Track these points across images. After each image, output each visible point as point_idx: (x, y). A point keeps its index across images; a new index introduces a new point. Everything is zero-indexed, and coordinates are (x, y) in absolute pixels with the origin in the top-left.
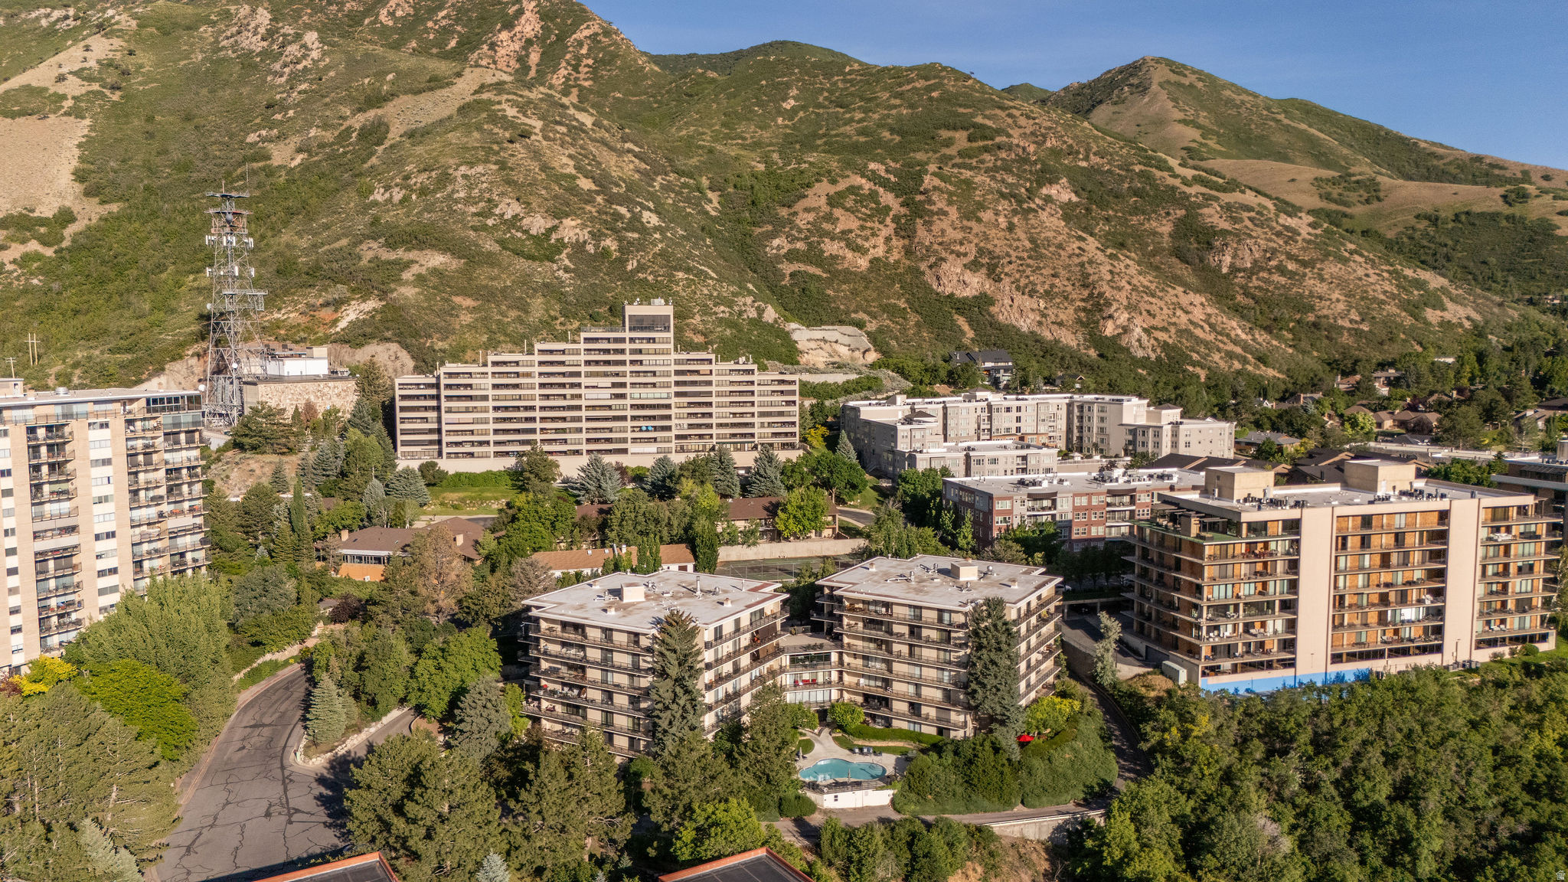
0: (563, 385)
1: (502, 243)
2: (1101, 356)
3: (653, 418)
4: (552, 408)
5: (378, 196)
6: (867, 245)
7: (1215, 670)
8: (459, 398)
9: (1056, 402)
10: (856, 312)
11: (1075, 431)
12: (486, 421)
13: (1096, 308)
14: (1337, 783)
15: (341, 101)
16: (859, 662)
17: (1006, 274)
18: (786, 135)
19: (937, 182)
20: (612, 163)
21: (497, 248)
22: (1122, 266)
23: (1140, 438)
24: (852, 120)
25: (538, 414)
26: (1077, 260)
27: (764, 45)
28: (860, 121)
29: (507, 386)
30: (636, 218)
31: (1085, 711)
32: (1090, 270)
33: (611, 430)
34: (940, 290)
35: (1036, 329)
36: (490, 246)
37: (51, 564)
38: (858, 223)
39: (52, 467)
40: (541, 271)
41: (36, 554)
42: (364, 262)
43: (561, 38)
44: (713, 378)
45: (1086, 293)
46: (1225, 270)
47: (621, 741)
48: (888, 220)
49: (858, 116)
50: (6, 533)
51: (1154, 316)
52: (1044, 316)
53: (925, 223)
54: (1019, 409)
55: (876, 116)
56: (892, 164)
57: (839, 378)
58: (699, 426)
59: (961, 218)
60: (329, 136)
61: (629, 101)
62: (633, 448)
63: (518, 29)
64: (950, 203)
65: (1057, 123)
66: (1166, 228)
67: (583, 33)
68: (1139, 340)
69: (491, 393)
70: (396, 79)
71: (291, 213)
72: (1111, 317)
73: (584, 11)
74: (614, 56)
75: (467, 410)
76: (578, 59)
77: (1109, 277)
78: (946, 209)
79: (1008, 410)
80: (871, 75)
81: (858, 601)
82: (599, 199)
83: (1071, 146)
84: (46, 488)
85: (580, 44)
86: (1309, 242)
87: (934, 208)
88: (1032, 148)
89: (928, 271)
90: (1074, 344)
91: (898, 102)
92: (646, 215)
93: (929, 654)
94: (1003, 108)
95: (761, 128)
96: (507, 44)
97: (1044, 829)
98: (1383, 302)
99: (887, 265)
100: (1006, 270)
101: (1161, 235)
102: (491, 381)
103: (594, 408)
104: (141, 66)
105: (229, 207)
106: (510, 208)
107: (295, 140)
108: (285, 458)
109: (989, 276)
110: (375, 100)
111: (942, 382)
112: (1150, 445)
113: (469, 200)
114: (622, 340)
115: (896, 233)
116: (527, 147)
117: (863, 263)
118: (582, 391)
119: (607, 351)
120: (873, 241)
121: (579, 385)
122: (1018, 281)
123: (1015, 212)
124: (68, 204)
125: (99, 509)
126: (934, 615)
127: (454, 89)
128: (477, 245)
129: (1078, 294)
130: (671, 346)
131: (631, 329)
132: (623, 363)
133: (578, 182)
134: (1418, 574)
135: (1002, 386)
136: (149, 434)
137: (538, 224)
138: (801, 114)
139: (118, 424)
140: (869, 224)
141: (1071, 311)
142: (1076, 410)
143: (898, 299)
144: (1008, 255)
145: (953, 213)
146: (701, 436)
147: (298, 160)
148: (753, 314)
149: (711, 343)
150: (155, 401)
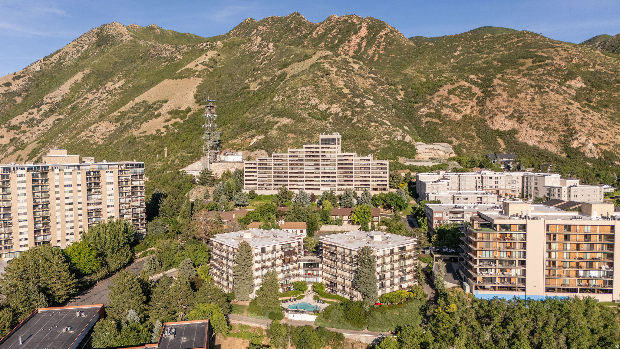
0: (297, 164)
1: (310, 114)
2: (568, 156)
3: (329, 177)
4: (294, 173)
5: (275, 99)
6: (462, 109)
7: (482, 288)
8: (263, 168)
9: (516, 175)
10: (450, 137)
11: (525, 188)
12: (271, 177)
13: (570, 134)
14: (507, 340)
15: (275, 67)
16: (328, 268)
17: (526, 120)
18: (454, 66)
19: (500, 82)
20: (361, 82)
21: (307, 116)
22: (590, 115)
23: (552, 193)
24: (482, 58)
25: (288, 175)
26: (564, 113)
27: (476, 29)
28: (484, 58)
29: (279, 164)
30: (362, 102)
32: (570, 118)
33: (314, 181)
34: (493, 128)
35: (537, 145)
36: (305, 115)
37: (94, 213)
38: (460, 100)
39: (95, 184)
40: (321, 124)
41: (88, 210)
42: (265, 122)
43: (374, 36)
44: (354, 162)
45: (566, 128)
48: (474, 99)
50: (79, 203)
51: (602, 139)
52: (542, 138)
53: (491, 99)
54: (496, 178)
55: (493, 55)
56: (481, 75)
57: (430, 164)
58: (349, 181)
59: (508, 97)
60: (268, 79)
62: (321, 188)
63: (359, 34)
64: (504, 90)
65: (580, 52)
67: (383, 33)
68: (590, 150)
69: (273, 166)
70: (294, 57)
71: (250, 106)
72: (577, 139)
73: (384, 24)
74: (394, 40)
75: (265, 173)
76: (380, 43)
77: (580, 121)
78: (502, 93)
79: (491, 178)
81: (327, 244)
82: (349, 96)
83: (586, 62)
84: (93, 190)
85: (381, 37)
87: (496, 93)
88: (564, 64)
89: (488, 120)
90: (554, 151)
91: (503, 49)
92: (367, 101)
93: (347, 267)
94: (552, 47)
95: (443, 64)
96: (355, 39)
97: (369, 339)
99: (470, 118)
100: (526, 119)
102: (273, 162)
103: (308, 173)
104: (221, 59)
105: (210, 105)
106: (315, 101)
107: (258, 81)
108: (211, 188)
109: (517, 121)
110: (286, 65)
111: (477, 166)
112: (556, 195)
113: (302, 99)
114: (318, 148)
115: (477, 104)
116: (327, 79)
117: (459, 117)
118: (304, 167)
119: (313, 152)
120: (465, 108)
121: (302, 164)
122: (531, 123)
123: (536, 93)
124: (190, 106)
125: (108, 198)
126: (349, 252)
127: (312, 59)
128: (300, 115)
129: (561, 129)
130: (340, 150)
131: (321, 144)
132: (318, 156)
133: (343, 90)
134: (598, 255)
135: (511, 169)
136: (126, 175)
137: (323, 107)
138: (462, 57)
139: (116, 172)
140: (465, 101)
141: (557, 136)
143: (472, 132)
144: (528, 112)
145: (505, 95)
146: (349, 185)
147: (258, 88)
148: (400, 138)
149: (377, 150)
150: (128, 165)
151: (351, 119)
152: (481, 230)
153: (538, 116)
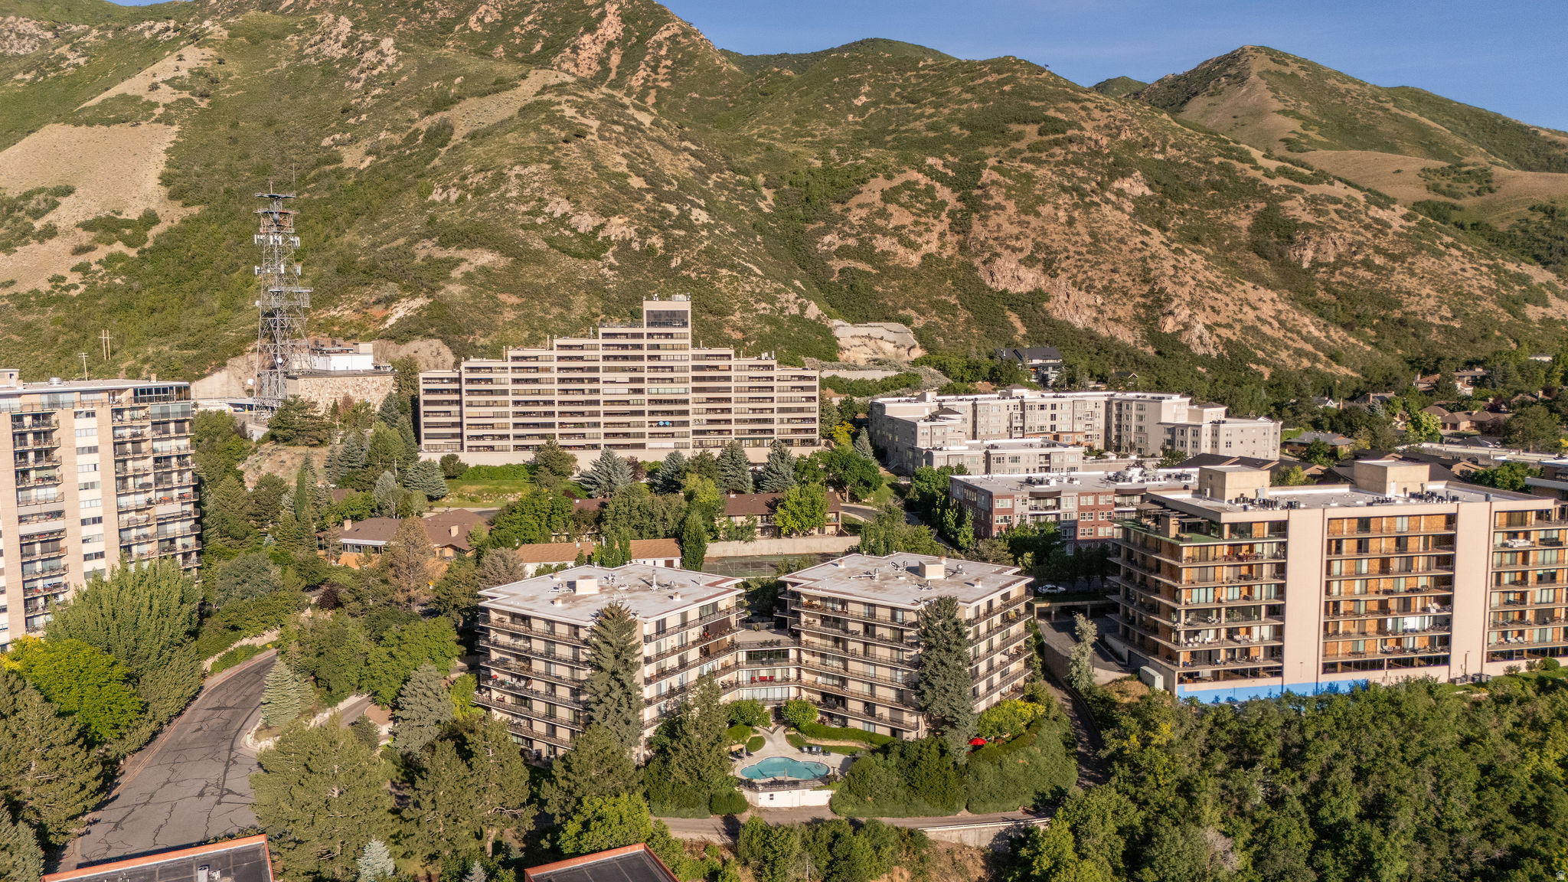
0: (581, 380)
1: (550, 241)
2: (1159, 353)
3: (670, 413)
5: (437, 196)
6: (920, 240)
7: (1193, 677)
8: (480, 392)
9: (1095, 399)
10: (903, 308)
11: (1114, 429)
12: (505, 415)
13: (1157, 303)
14: (1304, 799)
15: (411, 105)
16: (817, 660)
17: (1063, 270)
18: (856, 132)
19: (995, 176)
20: (667, 161)
21: (544, 246)
22: (1187, 260)
23: (1178, 438)
24: (922, 115)
25: (557, 409)
26: (1138, 255)
27: (855, 44)
28: (928, 117)
29: (526, 381)
30: (685, 215)
31: (1051, 716)
32: (1152, 265)
33: (628, 425)
34: (993, 286)
35: (1092, 325)
36: (538, 244)
37: (38, 547)
38: (912, 218)
39: (38, 453)
40: (586, 269)
41: (22, 538)
42: (418, 261)
43: (641, 40)
44: (732, 373)
45: (1146, 289)
46: (1306, 265)
47: (563, 734)
48: (944, 216)
49: (929, 111)
51: (1218, 313)
52: (1101, 312)
53: (982, 218)
54: (1054, 407)
55: (946, 111)
56: (951, 159)
57: (878, 375)
58: (718, 421)
59: (1018, 213)
60: (397, 138)
61: (705, 101)
62: (650, 443)
63: (600, 32)
64: (1008, 197)
65: (1133, 115)
66: (1244, 222)
67: (663, 35)
68: (1200, 337)
69: (511, 387)
70: (464, 82)
71: (356, 214)
72: (1171, 313)
73: (665, 12)
74: (693, 57)
75: (488, 404)
76: (657, 60)
77: (1172, 272)
78: (1004, 203)
79: (1042, 407)
80: (945, 70)
81: (816, 598)
82: (649, 197)
83: (1147, 138)
84: (33, 474)
85: (660, 45)
86: (1400, 235)
87: (991, 203)
88: (1104, 141)
89: (981, 267)
90: (1130, 341)
91: (969, 96)
92: (696, 212)
93: (882, 652)
94: (1076, 101)
95: (831, 125)
96: (589, 47)
97: (984, 836)
98: (1479, 298)
99: (939, 261)
100: (1063, 265)
101: (1239, 229)
102: (510, 375)
103: (612, 402)
104: (230, 75)
105: (277, 207)
106: (559, 206)
107: (366, 143)
108: (315, 450)
109: (1045, 271)
110: (443, 103)
111: (984, 379)
112: (1189, 444)
113: (521, 200)
114: (640, 336)
115: (951, 229)
116: (582, 147)
117: (915, 259)
118: (600, 386)
119: (625, 347)
120: (926, 237)
121: (597, 380)
122: (1075, 276)
123: (1076, 206)
124: (152, 206)
125: (85, 495)
126: (887, 613)
127: (519, 91)
128: (526, 244)
129: (1138, 290)
130: (689, 342)
131: (648, 325)
132: (641, 358)
133: (629, 180)
134: (1423, 581)
135: (1050, 383)
136: (136, 423)
137: (586, 222)
138: (872, 110)
139: (105, 413)
140: (923, 220)
141: (1130, 307)
142: (1114, 408)
143: (950, 295)
144: (1066, 250)
145: (1011, 207)
146: (720, 432)
147: (367, 163)
148: (795, 310)
149: (749, 339)
150: (142, 392)
151: (667, 259)
152: (1190, 540)
153: (1087, 261)
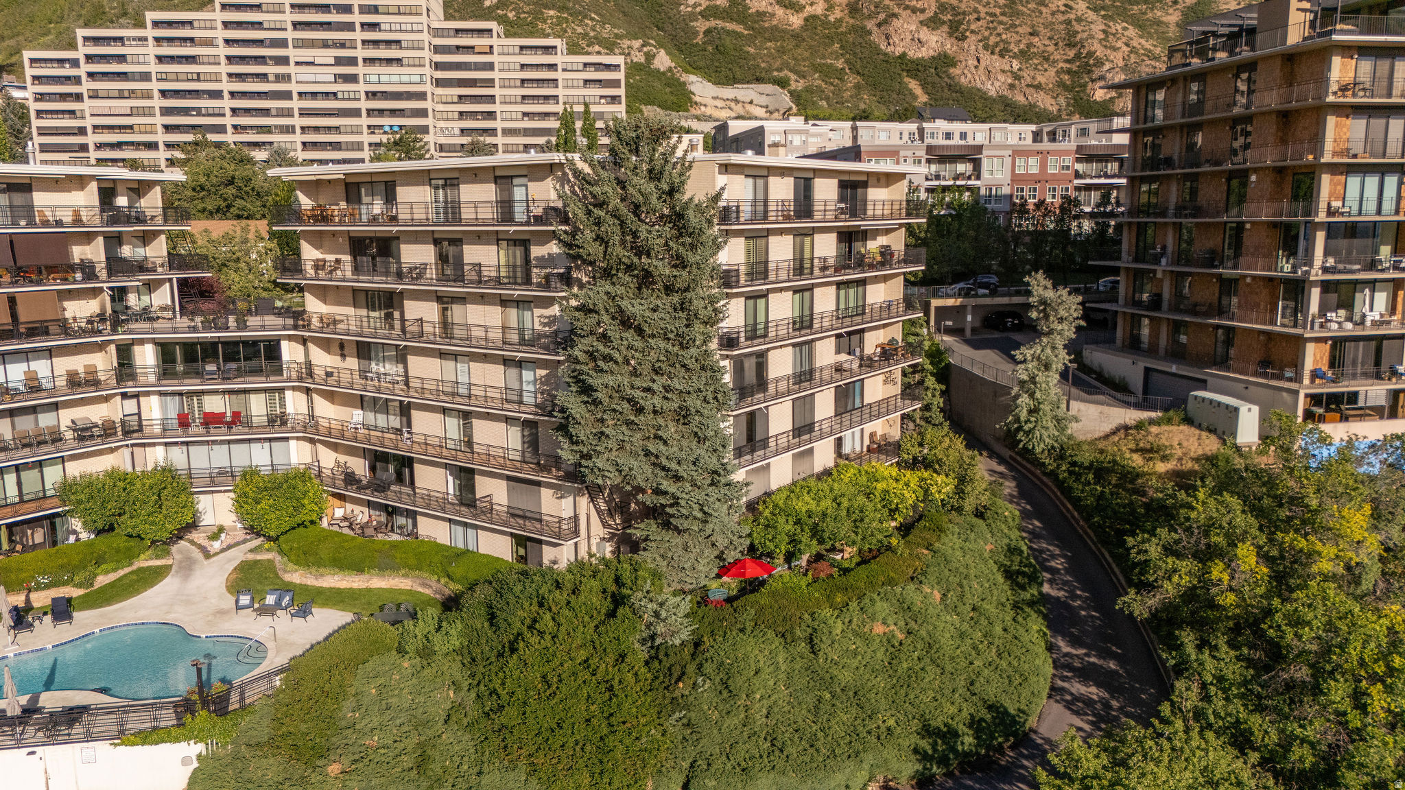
0: (261, 60)
3: (400, 113)
4: (248, 95)
6: (802, 2)
7: (1342, 406)
10: (780, 70)
12: (150, 112)
13: (1084, 69)
16: (349, 363)
17: (972, 32)
22: (1119, 27)
25: (226, 103)
26: (1061, 18)
29: (179, 59)
32: (1078, 28)
33: (337, 129)
34: (889, 50)
35: (1008, 93)
44: (494, 58)
45: (1072, 53)
52: (1017, 77)
69: (154, 68)
75: (121, 95)
77: (1102, 36)
89: (875, 29)
93: (482, 319)
99: (826, 24)
100: (973, 27)
102: (153, 50)
109: (950, 35)
117: (796, 21)
118: (291, 69)
122: (987, 39)
126: (489, 193)
129: (1061, 56)
141: (1052, 72)
143: (837, 59)
144: (976, 11)
148: (639, 58)
153: (1001, 23)
